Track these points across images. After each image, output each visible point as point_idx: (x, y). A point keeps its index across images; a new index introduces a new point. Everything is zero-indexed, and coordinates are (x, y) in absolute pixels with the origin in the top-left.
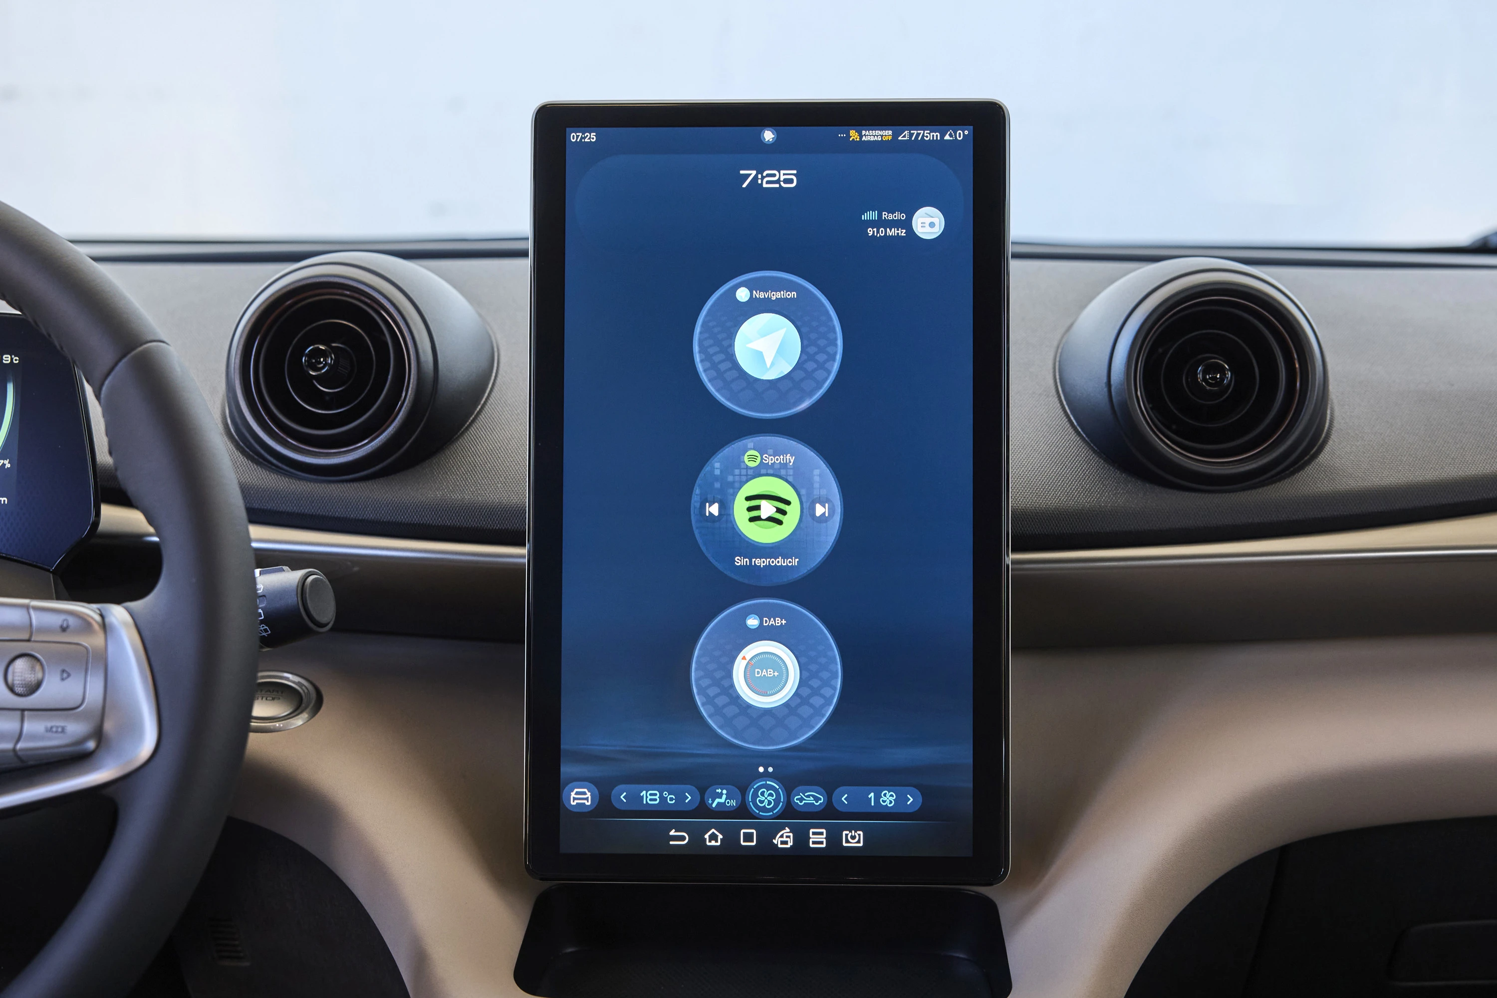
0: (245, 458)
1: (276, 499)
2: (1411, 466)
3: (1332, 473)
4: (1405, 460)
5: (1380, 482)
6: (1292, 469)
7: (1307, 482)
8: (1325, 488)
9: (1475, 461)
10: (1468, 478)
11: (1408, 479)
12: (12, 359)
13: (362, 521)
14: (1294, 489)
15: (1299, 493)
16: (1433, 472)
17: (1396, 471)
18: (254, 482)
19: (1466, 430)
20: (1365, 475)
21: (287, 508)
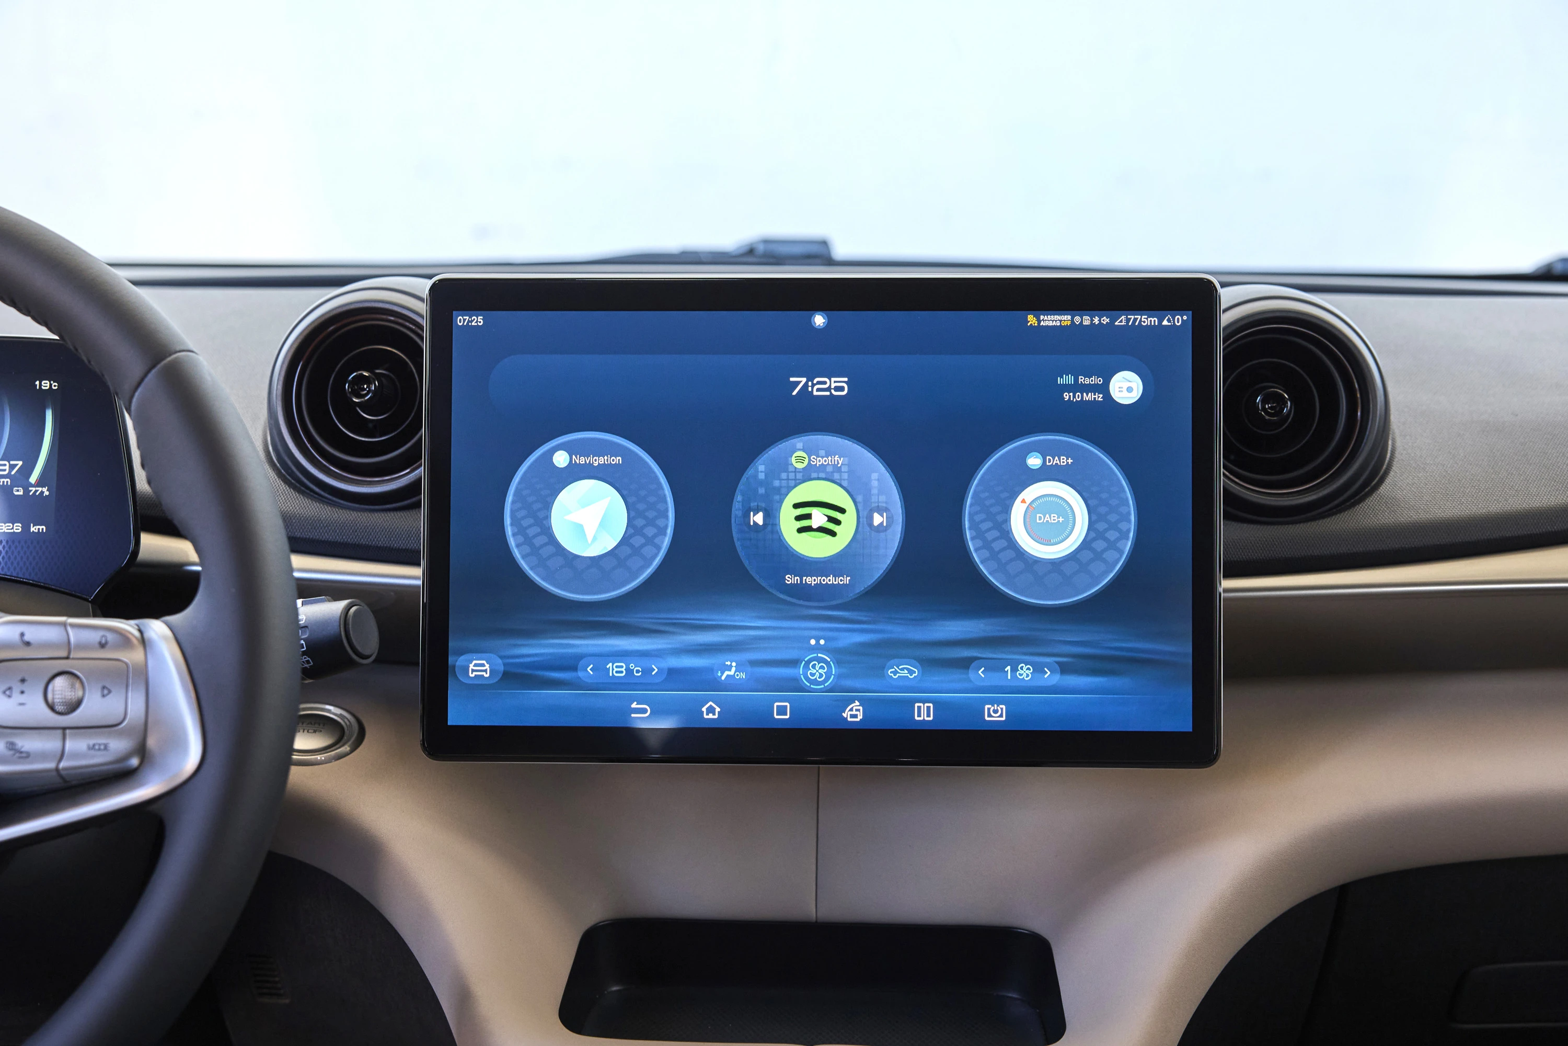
0: (287, 486)
1: (318, 528)
2: (1474, 498)
3: (1394, 505)
4: (1467, 492)
5: (1443, 514)
6: (1352, 501)
7: (1368, 514)
8: (1386, 520)
9: (1539, 493)
10: (1532, 511)
11: (1471, 511)
12: (51, 385)
13: (406, 550)
14: (1355, 521)
15: (1359, 525)
16: (1496, 504)
17: (1458, 503)
18: (295, 511)
19: (1531, 462)
20: (1427, 507)
21: (329, 538)
